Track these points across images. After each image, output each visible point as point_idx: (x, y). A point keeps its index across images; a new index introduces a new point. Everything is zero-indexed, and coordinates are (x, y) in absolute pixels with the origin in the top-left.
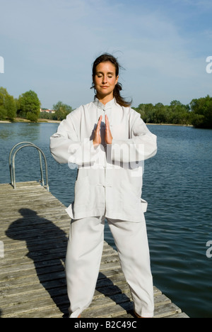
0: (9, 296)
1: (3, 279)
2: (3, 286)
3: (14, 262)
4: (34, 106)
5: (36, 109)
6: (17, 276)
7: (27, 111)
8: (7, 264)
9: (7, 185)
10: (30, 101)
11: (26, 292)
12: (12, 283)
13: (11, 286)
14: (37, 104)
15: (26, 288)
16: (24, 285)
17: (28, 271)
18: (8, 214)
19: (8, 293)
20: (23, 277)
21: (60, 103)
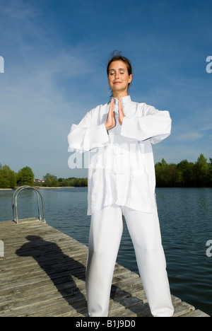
0: (16, 309)
1: (9, 294)
2: (9, 300)
3: (19, 278)
4: (29, 177)
5: (31, 179)
6: (23, 290)
7: (24, 181)
8: (12, 280)
9: (11, 222)
10: (27, 174)
11: (34, 304)
12: (18, 296)
13: (17, 300)
14: (32, 175)
15: (33, 300)
16: (30, 297)
17: (34, 285)
18: (12, 241)
19: (15, 306)
20: (29, 291)
21: (48, 174)
